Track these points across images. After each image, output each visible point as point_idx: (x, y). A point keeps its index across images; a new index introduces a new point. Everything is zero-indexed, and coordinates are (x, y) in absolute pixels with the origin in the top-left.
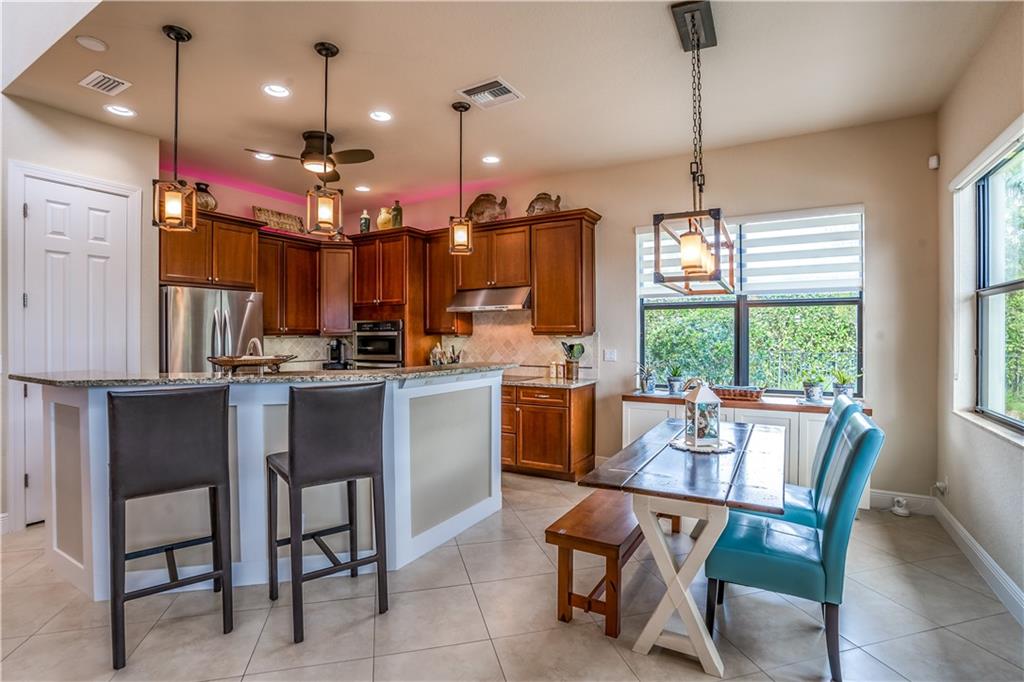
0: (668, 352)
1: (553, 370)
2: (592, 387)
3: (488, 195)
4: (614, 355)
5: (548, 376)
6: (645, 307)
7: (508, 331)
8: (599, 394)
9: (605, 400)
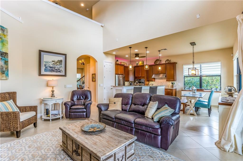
0: (187, 84)
1: (169, 86)
2: (176, 89)
3: (158, 59)
4: (179, 84)
5: (168, 87)
6: (185, 77)
7: (161, 81)
8: (177, 90)
9: (178, 91)
